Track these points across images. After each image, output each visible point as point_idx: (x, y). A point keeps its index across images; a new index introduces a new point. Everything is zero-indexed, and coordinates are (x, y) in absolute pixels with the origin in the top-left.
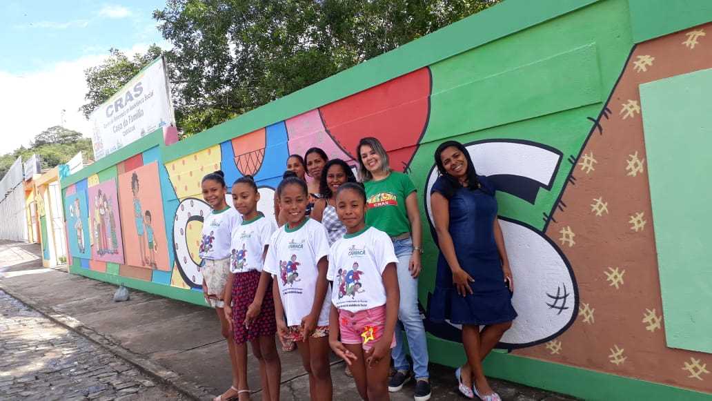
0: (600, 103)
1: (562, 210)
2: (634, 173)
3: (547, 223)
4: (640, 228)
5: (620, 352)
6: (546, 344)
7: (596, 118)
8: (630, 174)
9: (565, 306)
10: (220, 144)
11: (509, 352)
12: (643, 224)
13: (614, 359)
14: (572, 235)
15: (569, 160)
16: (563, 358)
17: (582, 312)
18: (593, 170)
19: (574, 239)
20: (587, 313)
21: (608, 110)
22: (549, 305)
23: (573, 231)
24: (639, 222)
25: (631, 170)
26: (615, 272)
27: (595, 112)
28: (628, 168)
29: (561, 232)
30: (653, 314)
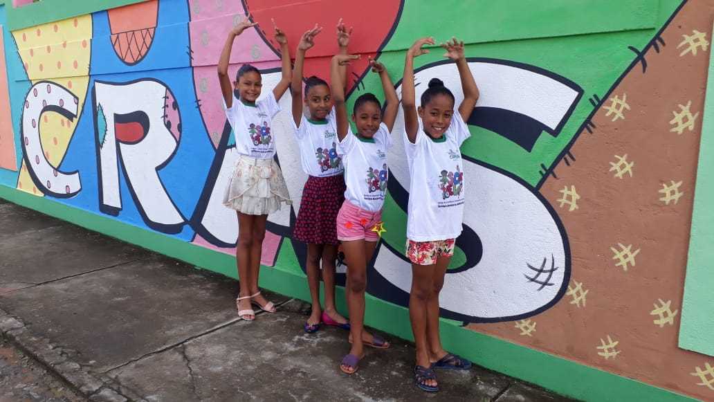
0: (654, 29)
1: (568, 164)
2: (680, 129)
3: (544, 178)
4: (672, 201)
5: (613, 345)
6: (516, 322)
7: (640, 50)
8: (674, 130)
9: (550, 282)
11: (465, 324)
12: (677, 196)
13: (602, 351)
14: (575, 196)
15: (591, 100)
16: (535, 342)
17: (571, 292)
18: (623, 117)
19: (578, 202)
20: (578, 294)
21: (661, 41)
22: (527, 277)
23: (577, 192)
24: (673, 193)
25: (676, 125)
26: (627, 250)
27: (641, 42)
28: (672, 122)
29: (562, 191)
30: (666, 307)
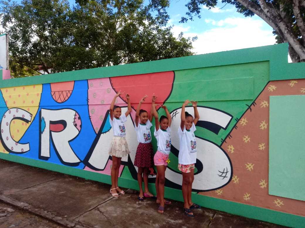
0: (252, 100)
1: (230, 138)
2: (263, 128)
3: (223, 143)
4: (262, 149)
5: (248, 195)
6: (216, 190)
7: (249, 105)
8: (261, 128)
9: (226, 176)
10: (42, 84)
11: (197, 193)
12: (264, 148)
13: (245, 198)
14: (233, 148)
15: (236, 119)
16: (222, 196)
17: (233, 179)
18: (246, 125)
19: (234, 150)
20: (236, 180)
21: (255, 103)
22: (219, 175)
23: (233, 147)
24: (262, 147)
25: (262, 127)
26: (250, 165)
27: (249, 103)
28: (260, 126)
29: (228, 147)
30: (264, 182)
